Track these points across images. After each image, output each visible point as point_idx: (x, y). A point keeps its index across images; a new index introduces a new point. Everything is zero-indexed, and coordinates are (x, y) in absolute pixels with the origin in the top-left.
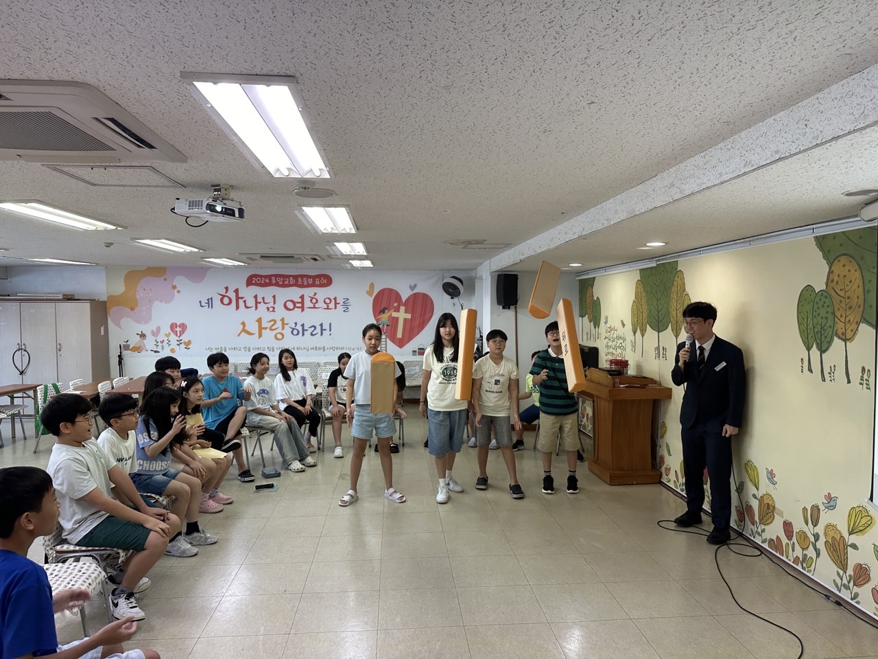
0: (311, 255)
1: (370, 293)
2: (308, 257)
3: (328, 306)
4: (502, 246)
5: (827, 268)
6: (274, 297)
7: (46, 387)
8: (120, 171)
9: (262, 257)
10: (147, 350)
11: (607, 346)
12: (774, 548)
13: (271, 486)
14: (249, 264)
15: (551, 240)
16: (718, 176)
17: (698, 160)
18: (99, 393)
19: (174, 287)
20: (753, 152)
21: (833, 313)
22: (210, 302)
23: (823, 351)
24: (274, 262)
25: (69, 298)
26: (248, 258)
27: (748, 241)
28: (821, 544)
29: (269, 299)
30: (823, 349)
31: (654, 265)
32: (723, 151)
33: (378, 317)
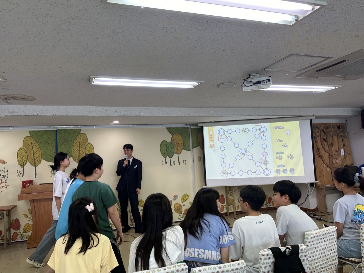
5: (171, 136)
21: (174, 148)
30: (171, 157)
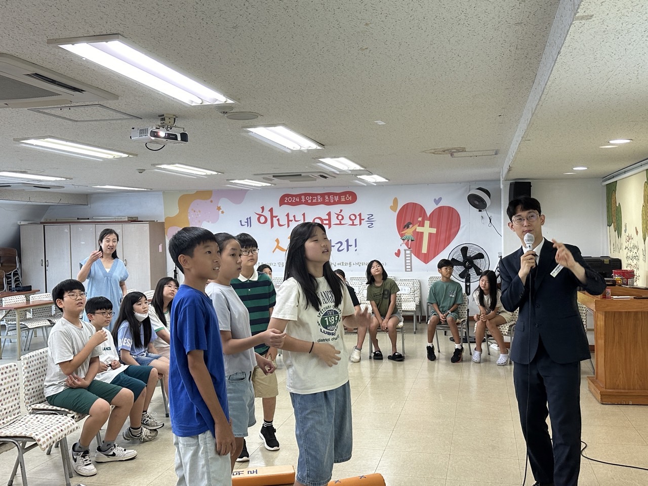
1: (393, 208)
2: (316, 175)
3: (353, 222)
6: (304, 215)
8: (82, 109)
9: (274, 176)
11: (628, 257)
19: (219, 208)
22: (249, 221)
24: (291, 181)
25: (133, 220)
29: (299, 217)
33: (402, 232)
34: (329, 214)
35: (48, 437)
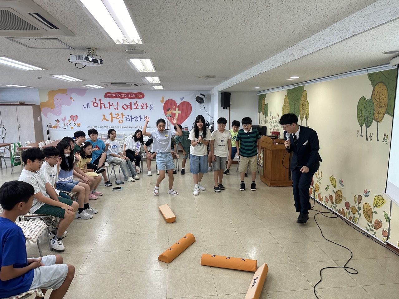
0: (134, 83)
1: (162, 101)
3: (143, 108)
4: (223, 79)
5: (372, 88)
6: (118, 103)
7: (15, 145)
8: (43, 40)
9: (111, 84)
10: (60, 128)
11: (271, 126)
12: (341, 213)
13: (120, 188)
14: (105, 87)
15: (247, 76)
16: (325, 44)
17: (316, 36)
18: (39, 147)
19: (71, 98)
20: (342, 32)
21: (374, 109)
22: (88, 105)
23: (367, 127)
24: (117, 86)
25: (22, 103)
26: (105, 84)
27: (337, 76)
28: (361, 212)
29: (115, 104)
31: (294, 88)
32: (328, 32)
33: (167, 113)
34: (131, 103)
35: (35, 235)
